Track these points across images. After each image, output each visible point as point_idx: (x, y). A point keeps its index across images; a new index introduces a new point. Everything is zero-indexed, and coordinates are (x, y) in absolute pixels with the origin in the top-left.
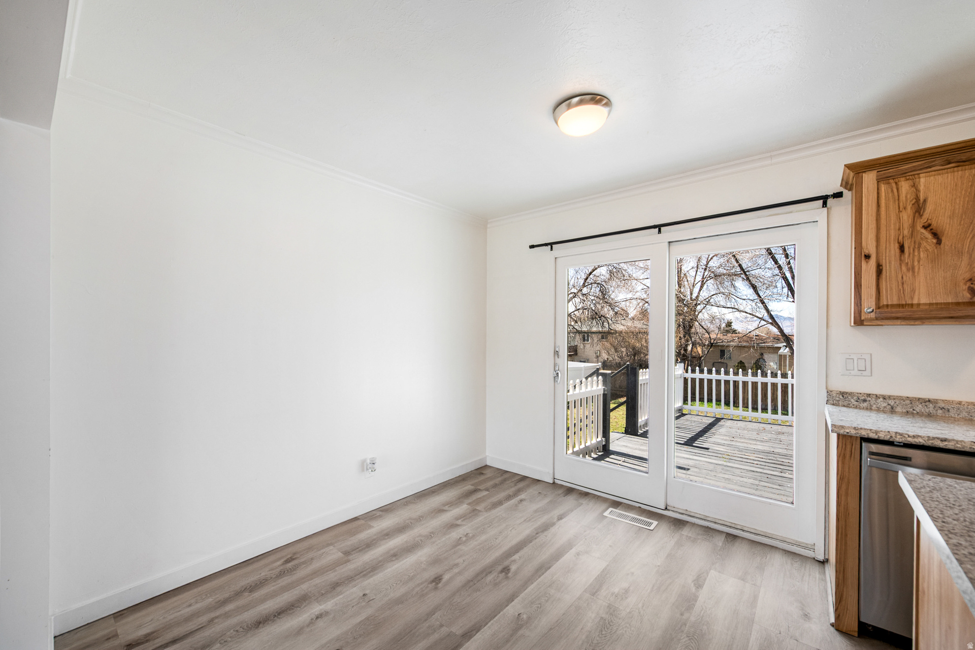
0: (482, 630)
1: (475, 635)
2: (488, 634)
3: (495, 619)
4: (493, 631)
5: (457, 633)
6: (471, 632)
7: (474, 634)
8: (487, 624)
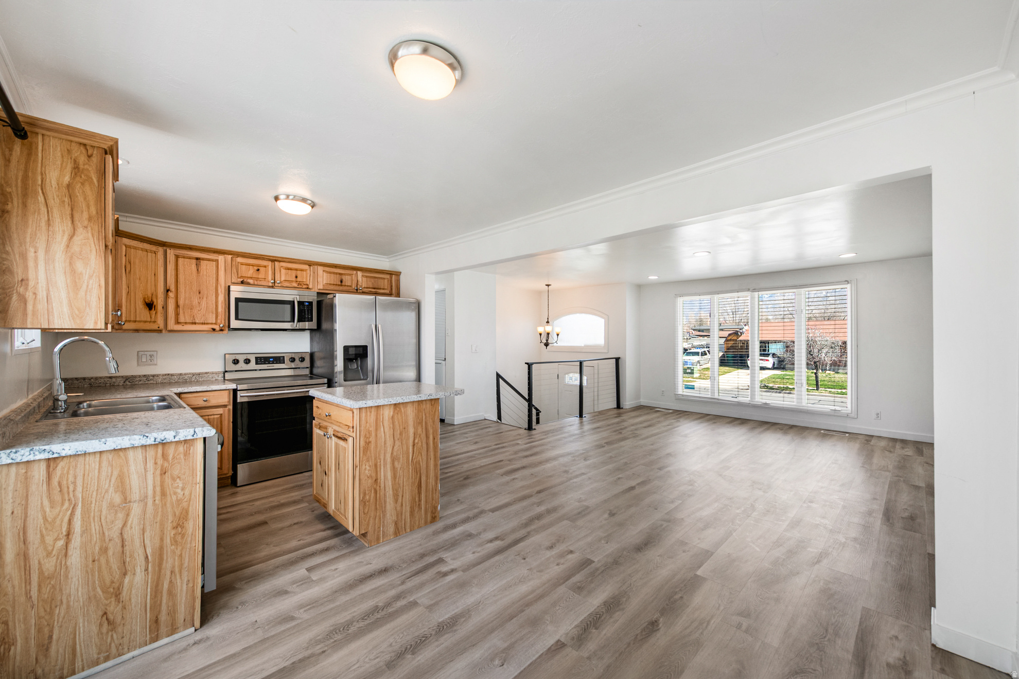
0: (545, 650)
1: (552, 645)
2: (539, 646)
3: (531, 661)
4: (533, 648)
5: (571, 649)
6: (556, 649)
7: (552, 647)
8: (540, 656)
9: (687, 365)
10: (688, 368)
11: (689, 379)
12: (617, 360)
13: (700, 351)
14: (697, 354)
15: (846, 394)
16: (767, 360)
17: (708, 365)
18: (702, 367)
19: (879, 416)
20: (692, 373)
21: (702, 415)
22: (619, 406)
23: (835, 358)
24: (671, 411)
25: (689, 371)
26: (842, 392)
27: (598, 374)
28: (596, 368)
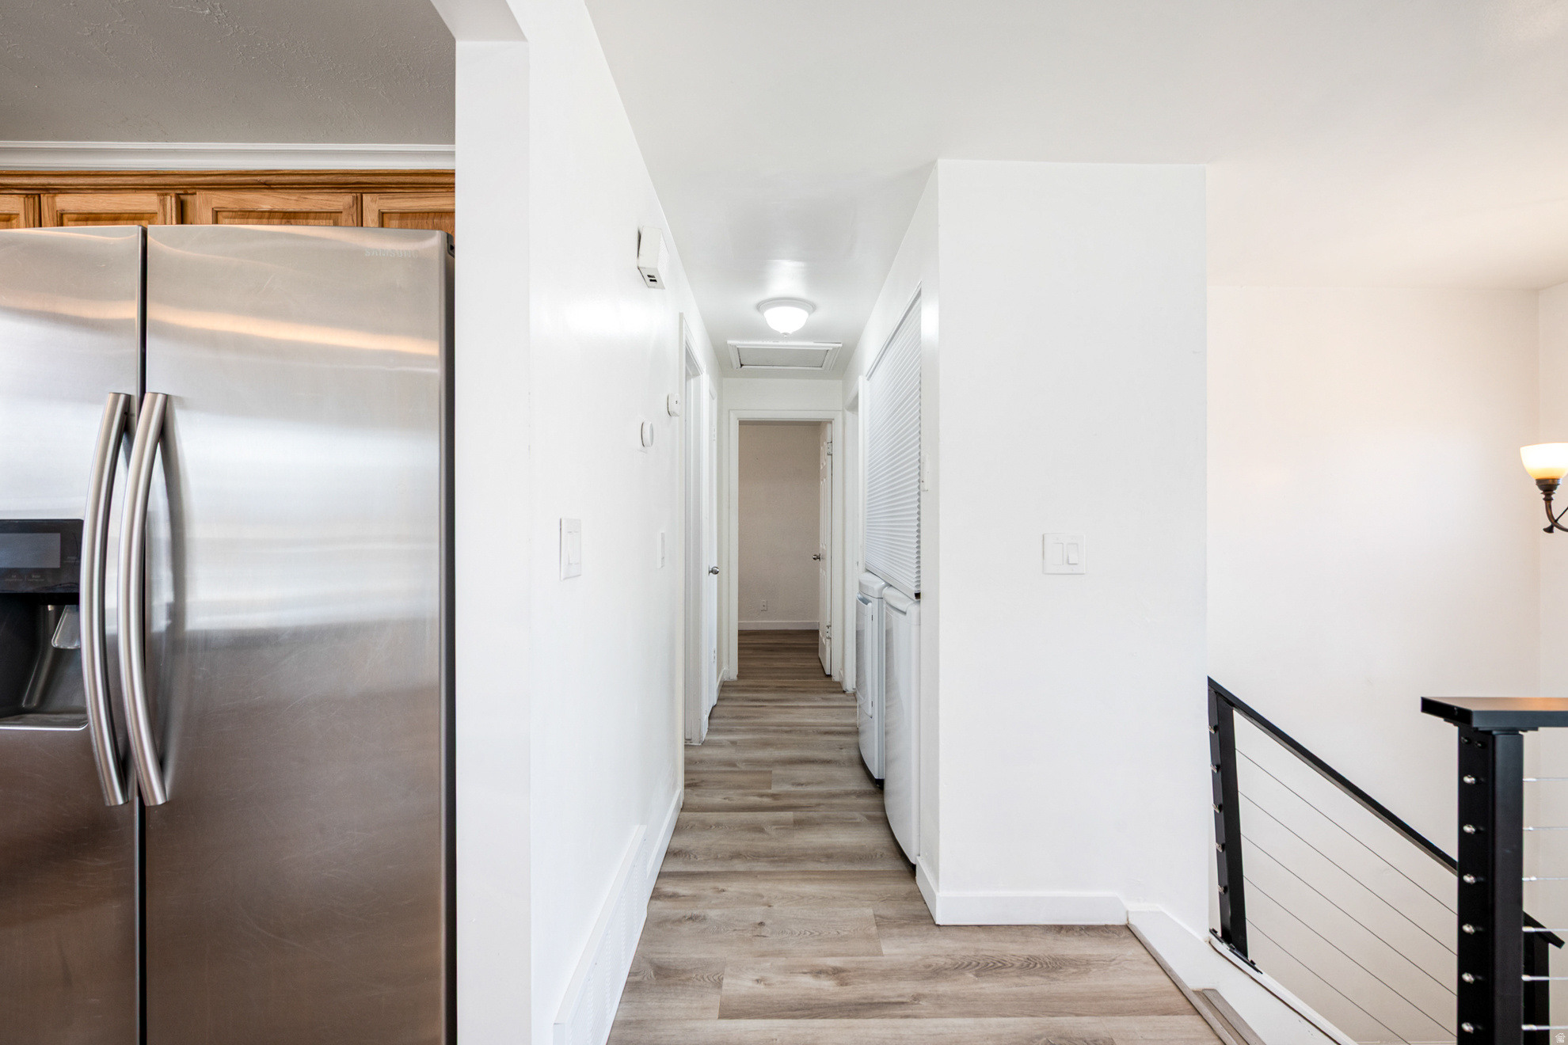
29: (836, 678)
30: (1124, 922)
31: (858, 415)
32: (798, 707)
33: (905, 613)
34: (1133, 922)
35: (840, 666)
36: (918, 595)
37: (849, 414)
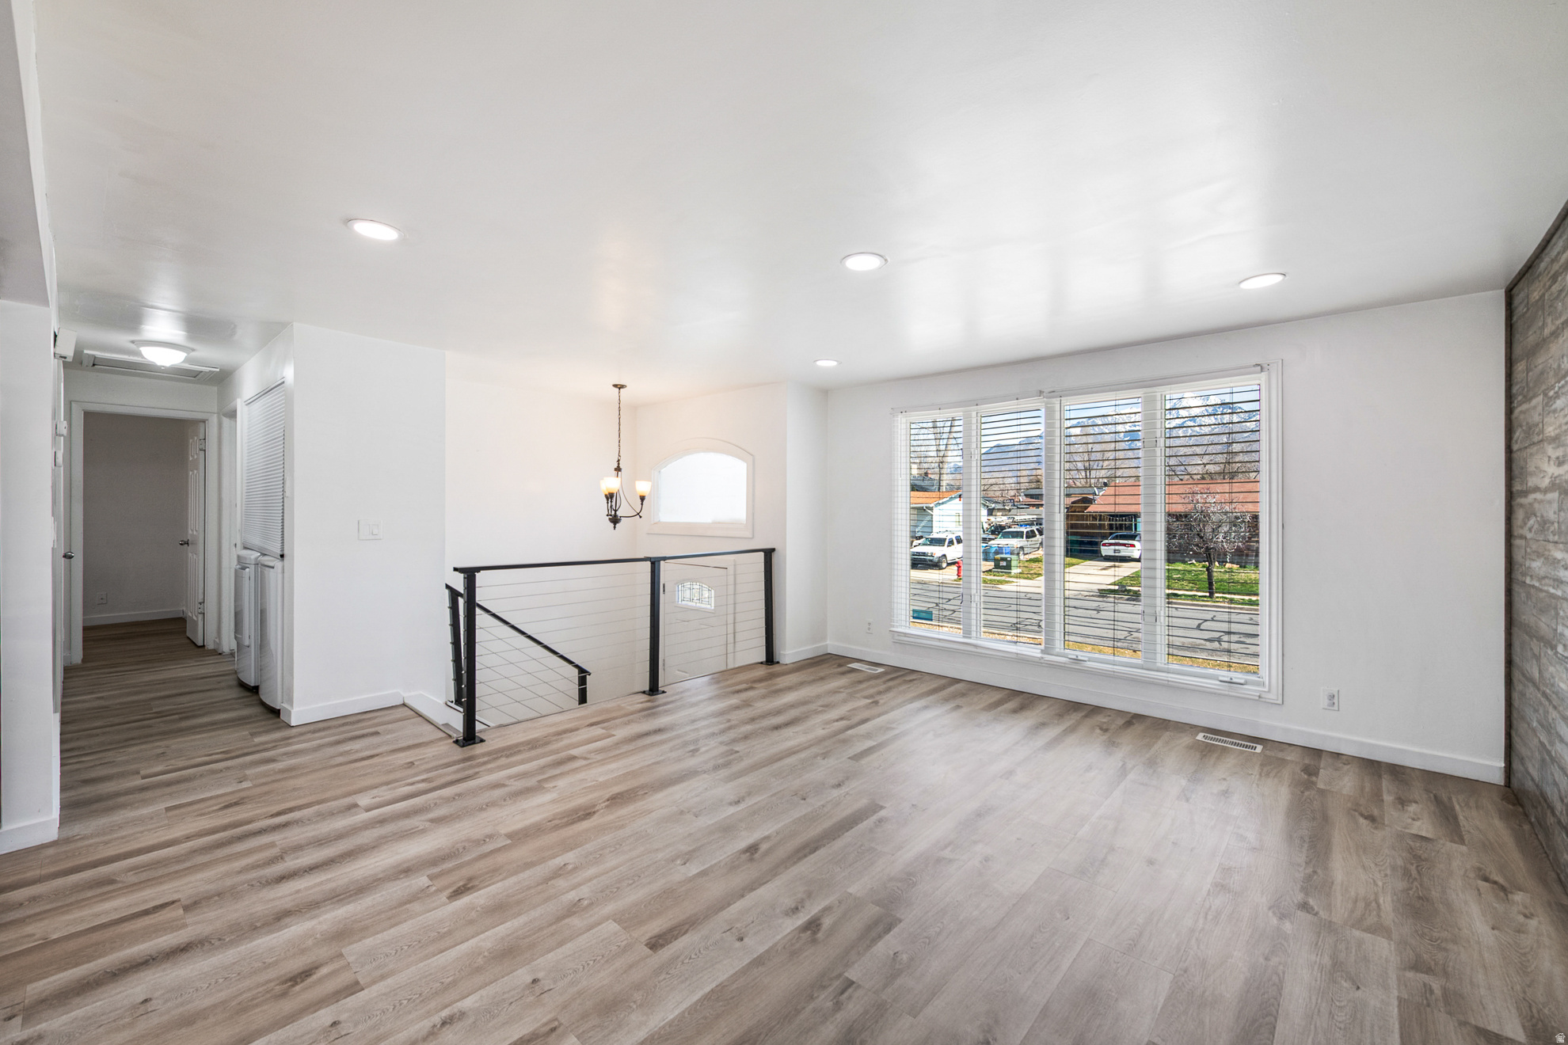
9: (1002, 553)
10: (1003, 559)
11: (1003, 578)
12: (769, 553)
13: (1025, 531)
14: (1018, 535)
15: (1258, 605)
16: (1133, 546)
17: (1041, 553)
18: (1027, 556)
19: (1336, 701)
20: (1009, 567)
21: (944, 681)
22: (770, 659)
23: (1240, 544)
24: (880, 670)
25: (1004, 564)
26: (1250, 600)
27: (735, 584)
28: (731, 570)
29: (210, 645)
30: (402, 703)
31: (236, 421)
32: (169, 669)
33: (273, 568)
34: (406, 701)
35: (215, 634)
36: (282, 556)
37: (226, 421)
